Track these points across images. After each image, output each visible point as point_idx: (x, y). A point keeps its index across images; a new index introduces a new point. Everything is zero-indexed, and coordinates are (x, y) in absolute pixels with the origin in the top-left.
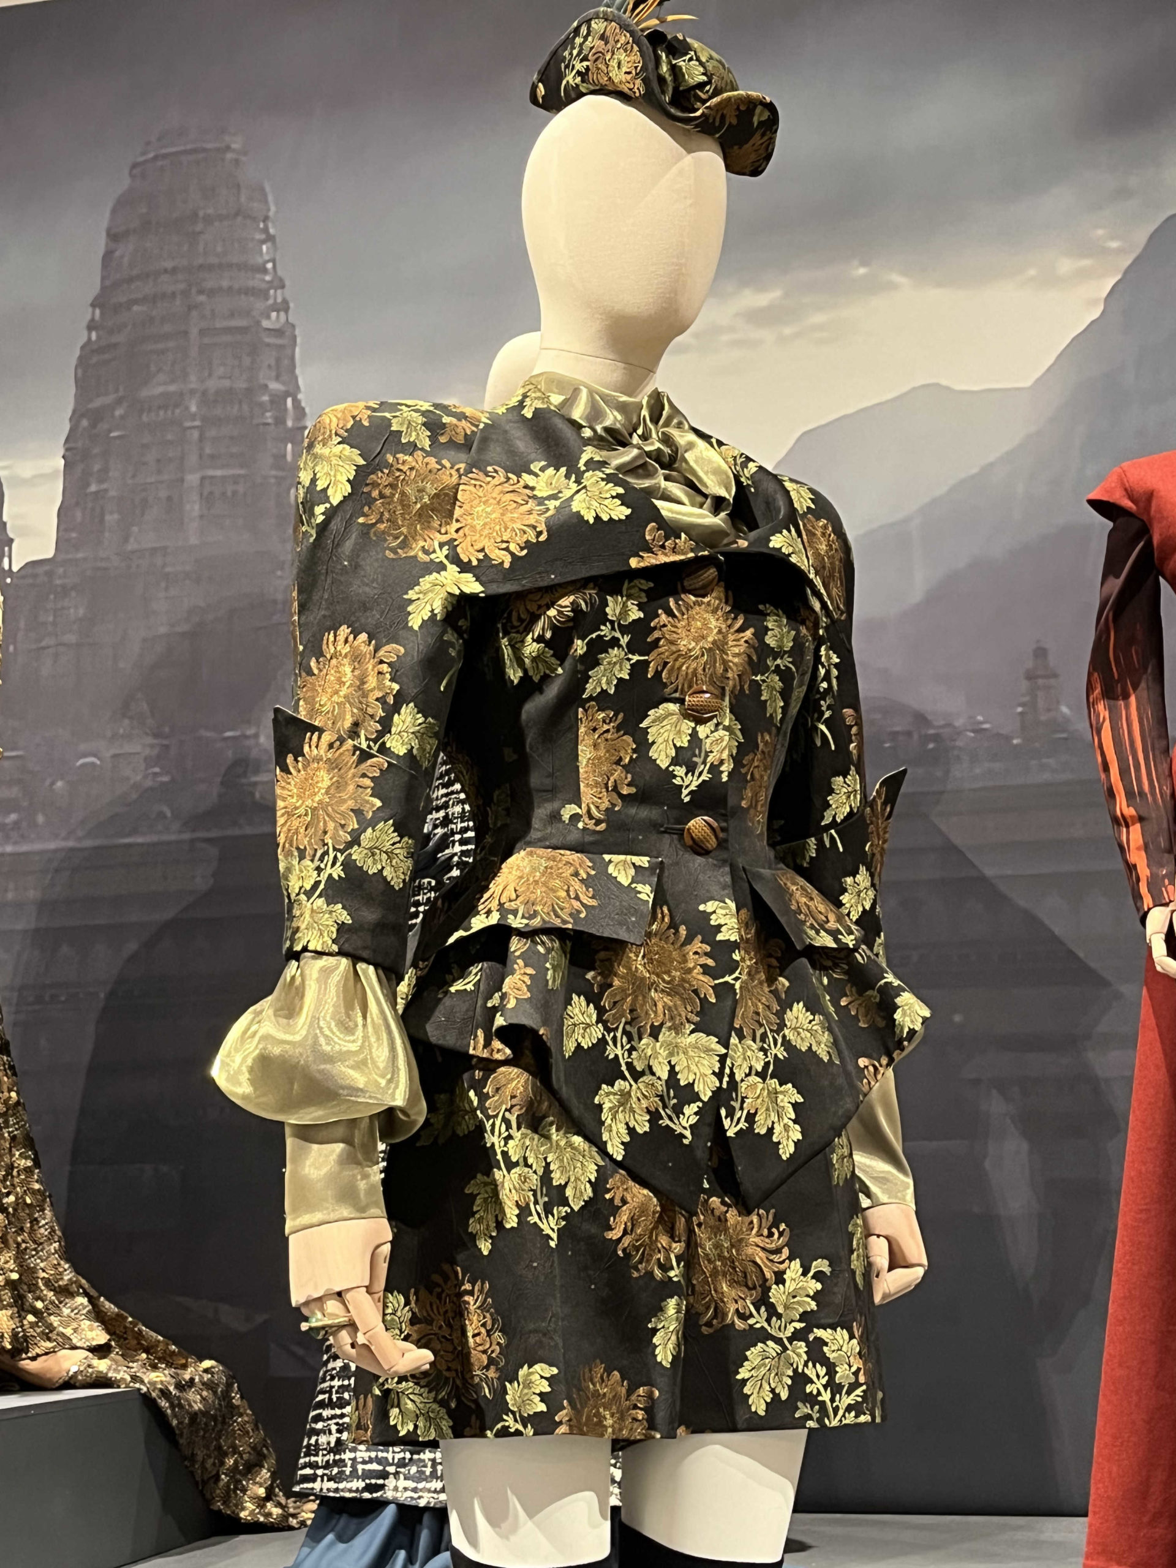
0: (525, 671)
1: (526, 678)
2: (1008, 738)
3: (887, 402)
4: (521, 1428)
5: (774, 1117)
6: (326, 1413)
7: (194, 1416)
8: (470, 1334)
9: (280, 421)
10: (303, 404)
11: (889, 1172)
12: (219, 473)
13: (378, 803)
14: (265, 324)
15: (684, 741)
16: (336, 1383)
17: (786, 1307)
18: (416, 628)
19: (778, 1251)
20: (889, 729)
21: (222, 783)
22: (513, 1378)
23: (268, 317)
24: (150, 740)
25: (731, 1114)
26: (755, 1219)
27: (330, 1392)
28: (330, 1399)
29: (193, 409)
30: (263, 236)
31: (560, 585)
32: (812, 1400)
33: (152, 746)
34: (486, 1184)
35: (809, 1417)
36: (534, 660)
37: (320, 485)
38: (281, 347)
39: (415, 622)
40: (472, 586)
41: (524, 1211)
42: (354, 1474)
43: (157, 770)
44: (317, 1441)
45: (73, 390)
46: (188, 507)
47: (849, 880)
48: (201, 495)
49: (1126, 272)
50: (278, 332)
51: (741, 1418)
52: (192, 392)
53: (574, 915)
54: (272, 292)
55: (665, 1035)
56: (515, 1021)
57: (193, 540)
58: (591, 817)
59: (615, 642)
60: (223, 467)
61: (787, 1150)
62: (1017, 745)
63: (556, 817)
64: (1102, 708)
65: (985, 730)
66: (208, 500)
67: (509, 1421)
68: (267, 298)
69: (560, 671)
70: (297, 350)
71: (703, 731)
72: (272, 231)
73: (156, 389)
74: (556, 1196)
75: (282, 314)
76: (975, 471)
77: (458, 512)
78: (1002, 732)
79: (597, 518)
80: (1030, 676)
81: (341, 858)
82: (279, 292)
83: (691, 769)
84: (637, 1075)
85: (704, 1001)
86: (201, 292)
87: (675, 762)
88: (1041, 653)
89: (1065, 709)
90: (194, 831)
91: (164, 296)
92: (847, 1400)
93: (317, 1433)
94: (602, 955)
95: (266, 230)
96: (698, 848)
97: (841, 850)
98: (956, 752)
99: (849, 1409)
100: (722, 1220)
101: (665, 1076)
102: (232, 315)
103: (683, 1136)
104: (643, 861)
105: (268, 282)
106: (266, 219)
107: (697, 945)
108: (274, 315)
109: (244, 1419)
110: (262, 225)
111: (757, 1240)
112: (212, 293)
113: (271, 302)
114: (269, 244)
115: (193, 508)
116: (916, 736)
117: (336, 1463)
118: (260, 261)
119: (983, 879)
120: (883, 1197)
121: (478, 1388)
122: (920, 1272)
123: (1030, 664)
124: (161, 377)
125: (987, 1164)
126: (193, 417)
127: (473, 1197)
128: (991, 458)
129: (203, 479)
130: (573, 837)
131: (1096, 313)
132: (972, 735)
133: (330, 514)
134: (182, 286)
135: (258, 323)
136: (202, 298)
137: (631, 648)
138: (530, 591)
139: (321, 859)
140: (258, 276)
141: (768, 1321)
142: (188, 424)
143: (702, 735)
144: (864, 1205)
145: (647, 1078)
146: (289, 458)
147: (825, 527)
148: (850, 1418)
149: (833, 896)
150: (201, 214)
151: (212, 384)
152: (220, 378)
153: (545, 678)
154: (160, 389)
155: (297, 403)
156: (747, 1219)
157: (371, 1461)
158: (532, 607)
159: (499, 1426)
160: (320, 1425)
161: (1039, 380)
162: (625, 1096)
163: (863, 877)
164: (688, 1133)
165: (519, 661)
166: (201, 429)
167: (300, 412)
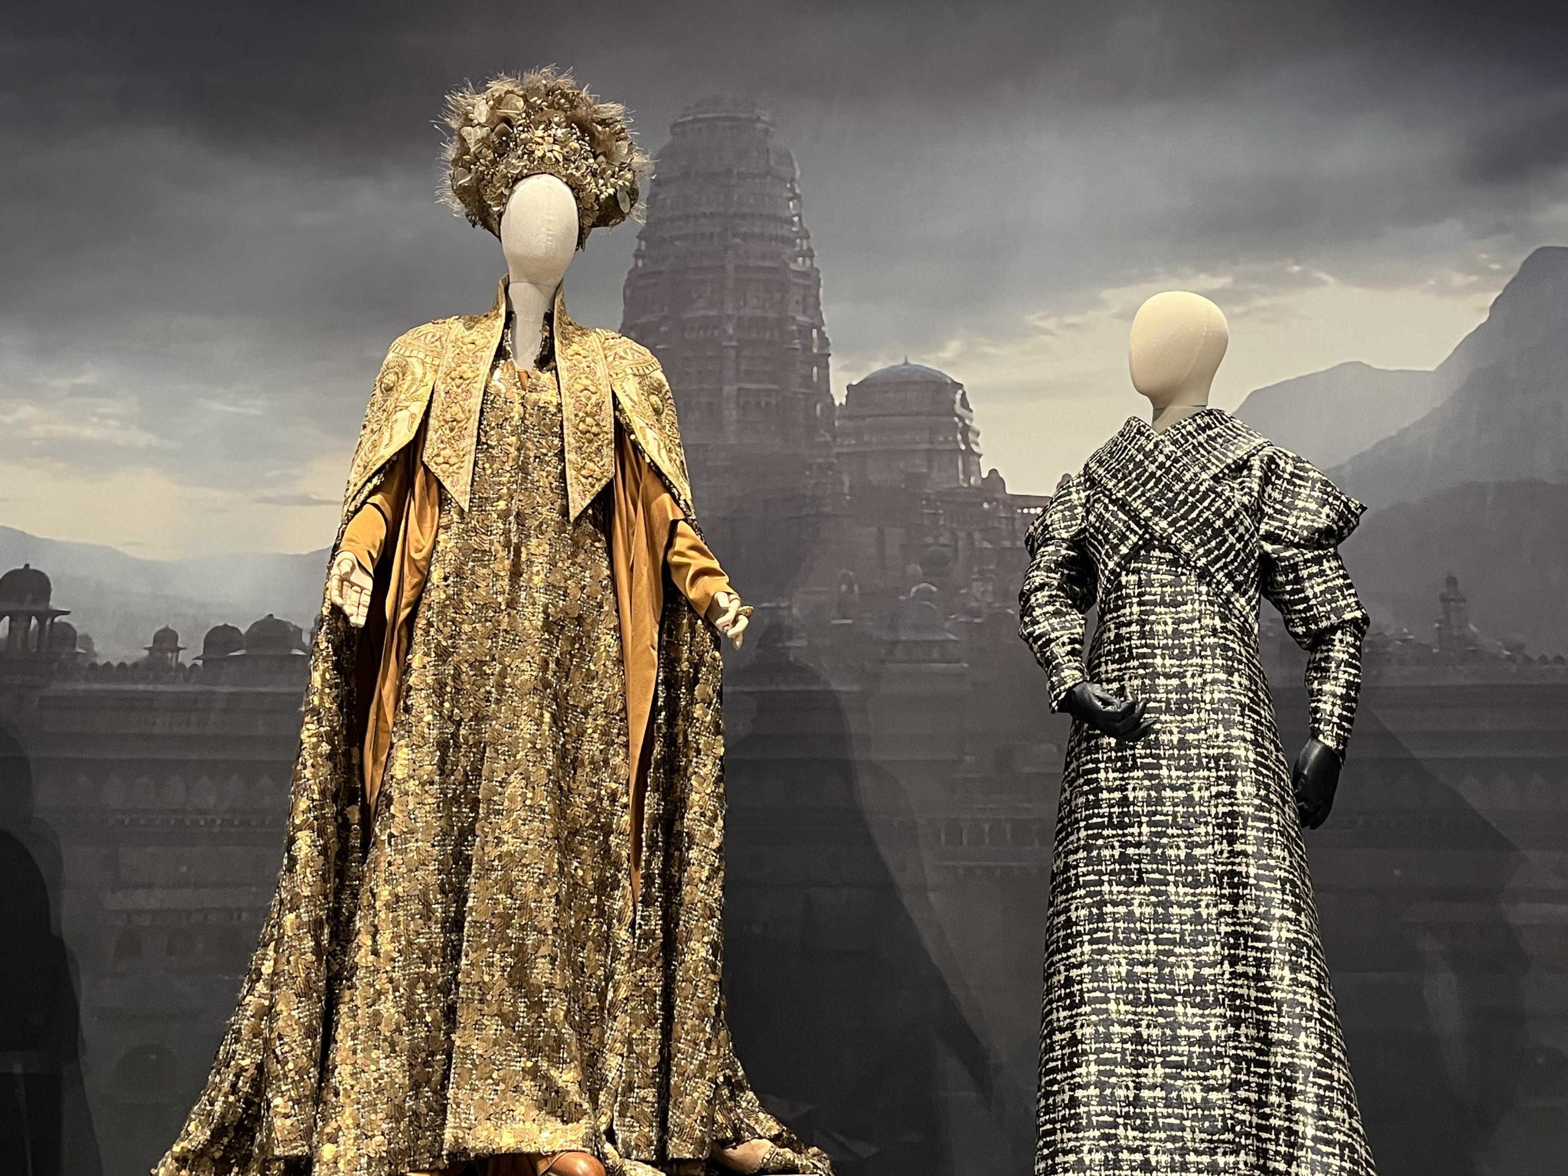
2: (1428, 647)
3: (1319, 373)
9: (807, 348)
10: (827, 335)
12: (754, 386)
14: (793, 266)
21: (759, 646)
23: (796, 262)
29: (731, 331)
30: (790, 195)
38: (806, 286)
45: (623, 307)
46: (726, 413)
48: (738, 403)
49: (1505, 290)
50: (805, 275)
52: (730, 317)
54: (798, 241)
57: (732, 441)
60: (757, 381)
62: (1437, 654)
65: (1411, 640)
66: (744, 408)
68: (794, 245)
70: (821, 290)
72: (798, 191)
73: (698, 312)
75: (808, 260)
76: (1393, 433)
78: (1423, 642)
80: (1444, 599)
82: (805, 242)
86: (736, 235)
88: (1451, 581)
89: (1472, 627)
91: (703, 235)
95: (792, 189)
98: (1386, 657)
102: (764, 257)
105: (795, 233)
106: (792, 180)
108: (800, 259)
110: (788, 185)
112: (745, 237)
113: (797, 249)
114: (795, 201)
115: (731, 413)
118: (787, 213)
119: (1414, 760)
123: (1444, 590)
124: (702, 303)
125: (1423, 992)
126: (730, 338)
128: (1406, 425)
129: (739, 390)
131: (1484, 319)
132: (1399, 643)
134: (719, 229)
135: (786, 265)
136: (737, 240)
140: (786, 226)
142: (725, 343)
146: (815, 379)
150: (735, 171)
151: (747, 312)
152: (754, 308)
154: (700, 313)
155: (821, 334)
161: (1440, 367)
166: (738, 350)
167: (824, 342)
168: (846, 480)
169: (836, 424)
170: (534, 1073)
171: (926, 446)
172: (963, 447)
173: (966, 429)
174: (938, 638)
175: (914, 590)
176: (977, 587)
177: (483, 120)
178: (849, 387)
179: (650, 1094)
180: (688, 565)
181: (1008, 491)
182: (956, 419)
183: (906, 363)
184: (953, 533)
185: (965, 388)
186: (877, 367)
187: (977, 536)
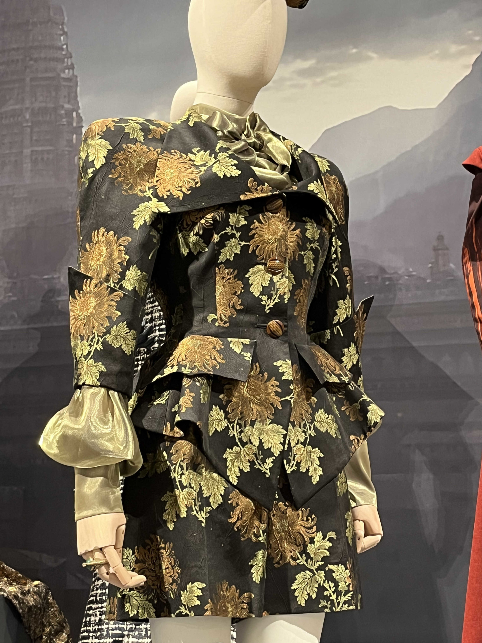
0: (190, 249)
1: (190, 253)
2: (424, 280)
3: (366, 115)
4: (188, 613)
5: (309, 464)
6: (94, 606)
7: (30, 608)
8: (164, 568)
9: (70, 123)
10: (81, 115)
11: (364, 490)
12: (40, 149)
13: (119, 314)
14: (63, 75)
15: (267, 284)
16: (99, 592)
17: (315, 554)
18: (137, 228)
19: (311, 528)
20: (367, 275)
21: (42, 301)
22: (185, 589)
23: (64, 72)
24: (7, 280)
25: (289, 462)
26: (300, 513)
27: (96, 596)
28: (96, 599)
29: (27, 117)
30: (61, 32)
31: (207, 208)
32: (327, 598)
33: (8, 283)
34: (171, 496)
35: (326, 607)
36: (194, 244)
37: (90, 159)
38: (70, 87)
39: (137, 226)
40: (164, 209)
41: (189, 509)
42: (108, 636)
43: (10, 294)
44: (90, 619)
46: (25, 166)
47: (346, 350)
48: (31, 160)
50: (68, 80)
51: (293, 607)
52: (27, 109)
53: (214, 367)
54: (66, 60)
55: (257, 425)
56: (185, 418)
57: (28, 182)
58: (222, 320)
59: (233, 236)
60: (42, 145)
61: (315, 480)
62: (429, 283)
63: (205, 320)
64: (469, 265)
65: (414, 275)
66: (34, 162)
67: (182, 609)
68: (63, 62)
69: (207, 249)
70: (78, 88)
71: (275, 279)
72: (66, 30)
73: (10, 107)
74: (205, 502)
75: (71, 71)
76: (409, 149)
77: (157, 172)
78: (422, 276)
79: (225, 176)
80: (435, 249)
81: (101, 340)
82: (69, 59)
83: (270, 297)
84: (244, 444)
85: (276, 409)
86: (31, 59)
87: (262, 293)
88: (440, 238)
89: (452, 265)
90: (29, 324)
91: (13, 61)
92: (344, 599)
93: (90, 615)
94: (227, 386)
95: (63, 29)
96: (273, 335)
97: (342, 335)
98: (399, 286)
99: (345, 603)
100: (284, 513)
101: (257, 444)
102: (46, 71)
103: (265, 473)
104: (247, 341)
105: (64, 55)
106: (63, 24)
107: (273, 382)
108: (67, 71)
109: (55, 609)
110: (61, 27)
111: (301, 522)
112: (36, 60)
113: (65, 65)
114: (64, 36)
115: (27, 166)
116: (380, 278)
117: (99, 630)
118: (60, 44)
119: (413, 347)
120: (362, 502)
121: (167, 594)
122: (379, 538)
123: (435, 243)
124: (12, 102)
125: (414, 485)
126: (27, 121)
127: (165, 503)
128: (417, 142)
129: (32, 151)
130: (213, 330)
131: (468, 72)
132: (407, 278)
133: (96, 173)
134: (21, 57)
135: (59, 75)
136: (32, 62)
137: (241, 239)
138: (192, 211)
139: (92, 341)
140: (59, 52)
141: (306, 561)
142: (25, 125)
143: (275, 281)
144: (353, 506)
145: (249, 446)
146: (74, 141)
147: (335, 179)
148: (345, 607)
149: (338, 358)
150: (31, 21)
151: (37, 105)
152: (41, 102)
153: (200, 253)
154: (11, 107)
155: (78, 115)
156: (296, 513)
157: (116, 629)
158: (193, 219)
159: (178, 612)
160: (91, 612)
161: (440, 105)
162: (238, 454)
163: (353, 348)
164: (268, 472)
165: (187, 245)
166: (31, 127)
167: (80, 119)
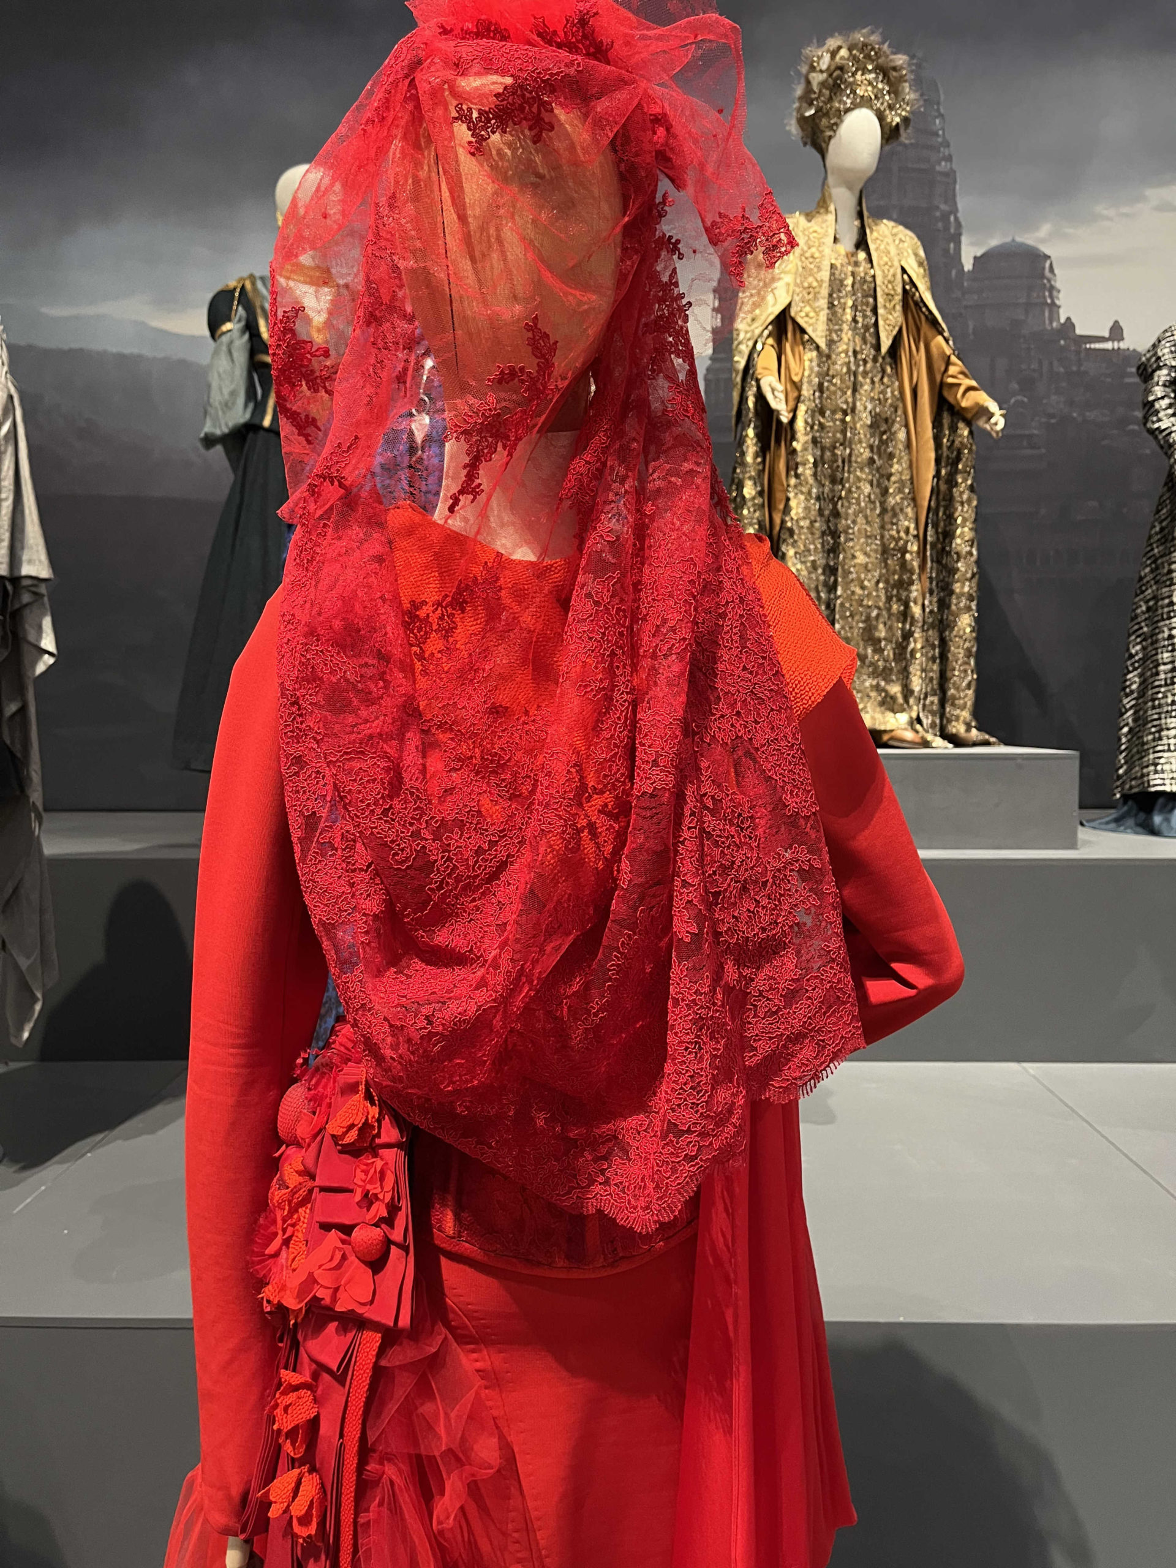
9: (947, 228)
10: (960, 219)
14: (938, 168)
23: (940, 164)
30: (936, 114)
38: (948, 184)
50: (946, 174)
52: (894, 206)
54: (942, 149)
68: (939, 151)
70: (958, 187)
72: (942, 111)
75: (948, 164)
82: (946, 149)
95: (938, 110)
102: (918, 162)
105: (940, 142)
106: (938, 104)
108: (943, 163)
110: (935, 107)
113: (941, 155)
114: (941, 118)
135: (934, 167)
140: (933, 138)
146: (952, 251)
151: (906, 203)
152: (911, 199)
155: (956, 219)
167: (958, 224)
168: (971, 325)
169: (965, 284)
170: (877, 688)
171: (1022, 300)
172: (1049, 301)
173: (1052, 288)
174: (1027, 432)
175: (1013, 401)
176: (1054, 398)
177: (824, 67)
178: (975, 258)
179: (936, 699)
180: (959, 385)
181: (1079, 332)
182: (1045, 281)
183: (1013, 240)
184: (1040, 363)
185: (1053, 258)
186: (994, 242)
187: (1056, 363)
